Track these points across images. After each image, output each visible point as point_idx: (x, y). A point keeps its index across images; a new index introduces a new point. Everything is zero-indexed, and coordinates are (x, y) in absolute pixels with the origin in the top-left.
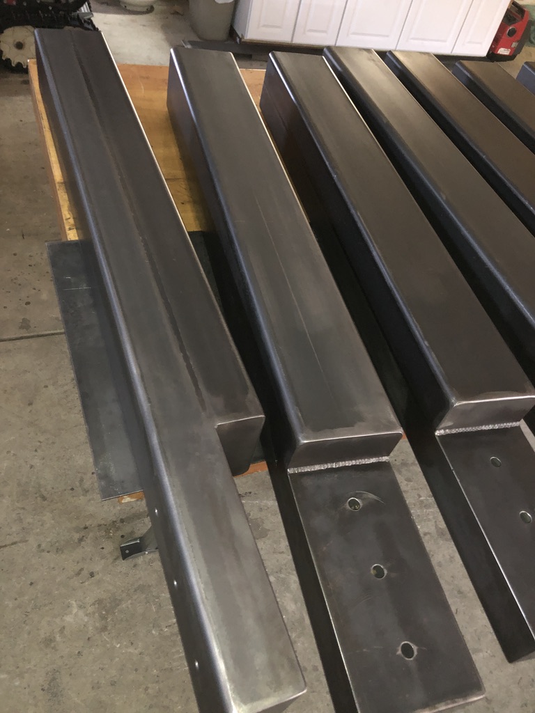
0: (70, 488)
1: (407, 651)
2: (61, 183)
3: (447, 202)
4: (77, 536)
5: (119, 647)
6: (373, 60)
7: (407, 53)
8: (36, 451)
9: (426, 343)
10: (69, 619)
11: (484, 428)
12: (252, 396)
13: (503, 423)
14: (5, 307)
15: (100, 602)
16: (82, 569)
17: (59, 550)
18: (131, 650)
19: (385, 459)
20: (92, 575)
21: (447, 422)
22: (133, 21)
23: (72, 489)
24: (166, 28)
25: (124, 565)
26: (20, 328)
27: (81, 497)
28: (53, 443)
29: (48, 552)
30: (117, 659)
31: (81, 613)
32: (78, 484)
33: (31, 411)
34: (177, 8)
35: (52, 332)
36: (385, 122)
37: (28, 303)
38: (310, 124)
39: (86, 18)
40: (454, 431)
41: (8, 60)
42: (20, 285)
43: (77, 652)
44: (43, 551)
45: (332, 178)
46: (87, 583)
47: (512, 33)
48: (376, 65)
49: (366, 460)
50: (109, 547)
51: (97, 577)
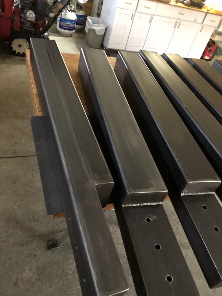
0: (29, 219)
1: (169, 279)
2: (37, 94)
3: (186, 108)
4: (30, 239)
5: (45, 288)
6: (158, 56)
7: (171, 54)
8: (16, 203)
9: (177, 159)
10: (25, 275)
11: (200, 194)
12: (109, 175)
13: (207, 192)
14: (7, 145)
15: (38, 268)
16: (31, 254)
17: (22, 245)
18: (50, 289)
19: (161, 203)
20: (35, 256)
21: (185, 190)
22: (64, 40)
23: (30, 220)
24: (77, 43)
25: (49, 253)
26: (12, 153)
27: (33, 223)
28: (23, 200)
29: (18, 245)
30: (44, 293)
31: (30, 273)
32: (32, 217)
33: (14, 187)
34: (81, 36)
35: (25, 155)
36: (162, 78)
37: (16, 144)
38: (133, 77)
39: (47, 37)
40: (188, 194)
41: (15, 51)
42: (13, 136)
43: (27, 289)
44: (16, 245)
45: (141, 97)
46: (33, 260)
47: (210, 51)
48: (159, 58)
49: (153, 203)
50: (43, 244)
51: (37, 257)
